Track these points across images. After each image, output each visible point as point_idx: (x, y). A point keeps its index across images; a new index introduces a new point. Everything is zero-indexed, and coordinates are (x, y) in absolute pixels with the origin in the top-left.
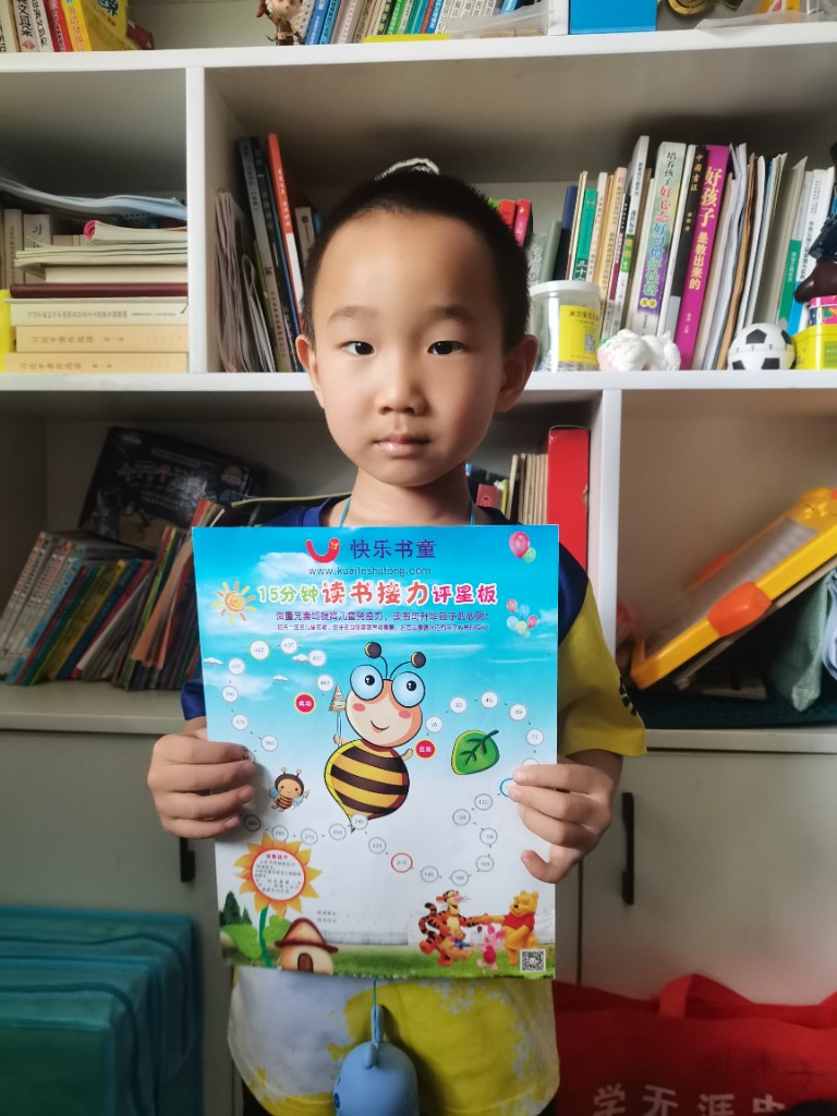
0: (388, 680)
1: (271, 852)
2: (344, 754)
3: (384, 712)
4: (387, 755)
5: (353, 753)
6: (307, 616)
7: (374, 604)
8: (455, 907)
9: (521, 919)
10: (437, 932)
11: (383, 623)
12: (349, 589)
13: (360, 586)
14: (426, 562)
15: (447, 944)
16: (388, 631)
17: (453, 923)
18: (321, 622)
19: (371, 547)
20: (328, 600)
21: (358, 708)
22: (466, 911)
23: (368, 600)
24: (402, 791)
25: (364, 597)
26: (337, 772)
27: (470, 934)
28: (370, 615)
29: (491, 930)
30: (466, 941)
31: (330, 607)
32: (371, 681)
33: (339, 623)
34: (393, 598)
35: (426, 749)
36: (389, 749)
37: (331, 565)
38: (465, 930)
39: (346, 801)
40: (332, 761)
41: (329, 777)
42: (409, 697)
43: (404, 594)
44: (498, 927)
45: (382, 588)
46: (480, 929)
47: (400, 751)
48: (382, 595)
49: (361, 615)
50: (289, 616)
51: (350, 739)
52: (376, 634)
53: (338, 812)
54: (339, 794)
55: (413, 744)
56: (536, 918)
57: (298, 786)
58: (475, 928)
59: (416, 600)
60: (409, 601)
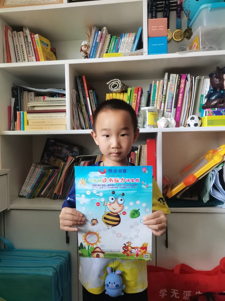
0: (116, 199)
1: (91, 234)
2: (107, 214)
3: (115, 206)
4: (116, 214)
5: (109, 214)
6: (99, 185)
7: (114, 183)
8: (130, 245)
9: (144, 248)
10: (126, 250)
11: (116, 187)
12: (108, 179)
13: (110, 179)
14: (124, 174)
15: (128, 252)
16: (116, 188)
17: (130, 248)
18: (102, 187)
19: (113, 170)
20: (103, 182)
21: (110, 205)
22: (132, 246)
23: (112, 182)
24: (119, 221)
25: (111, 181)
26: (105, 218)
27: (133, 250)
28: (113, 185)
29: (138, 250)
30: (132, 252)
31: (104, 183)
32: (113, 199)
33: (106, 187)
34: (118, 181)
35: (124, 213)
36: (117, 213)
37: (104, 174)
38: (132, 249)
39: (107, 224)
40: (104, 216)
41: (103, 219)
42: (121, 202)
43: (120, 181)
44: (139, 249)
45: (115, 179)
46: (135, 249)
47: (119, 214)
48: (115, 181)
49: (111, 185)
50: (95, 185)
51: (108, 211)
52: (114, 189)
53: (105, 226)
54: (105, 222)
55: (122, 212)
56: (147, 248)
57: (96, 221)
58: (134, 249)
59: (123, 182)
60: (121, 182)
